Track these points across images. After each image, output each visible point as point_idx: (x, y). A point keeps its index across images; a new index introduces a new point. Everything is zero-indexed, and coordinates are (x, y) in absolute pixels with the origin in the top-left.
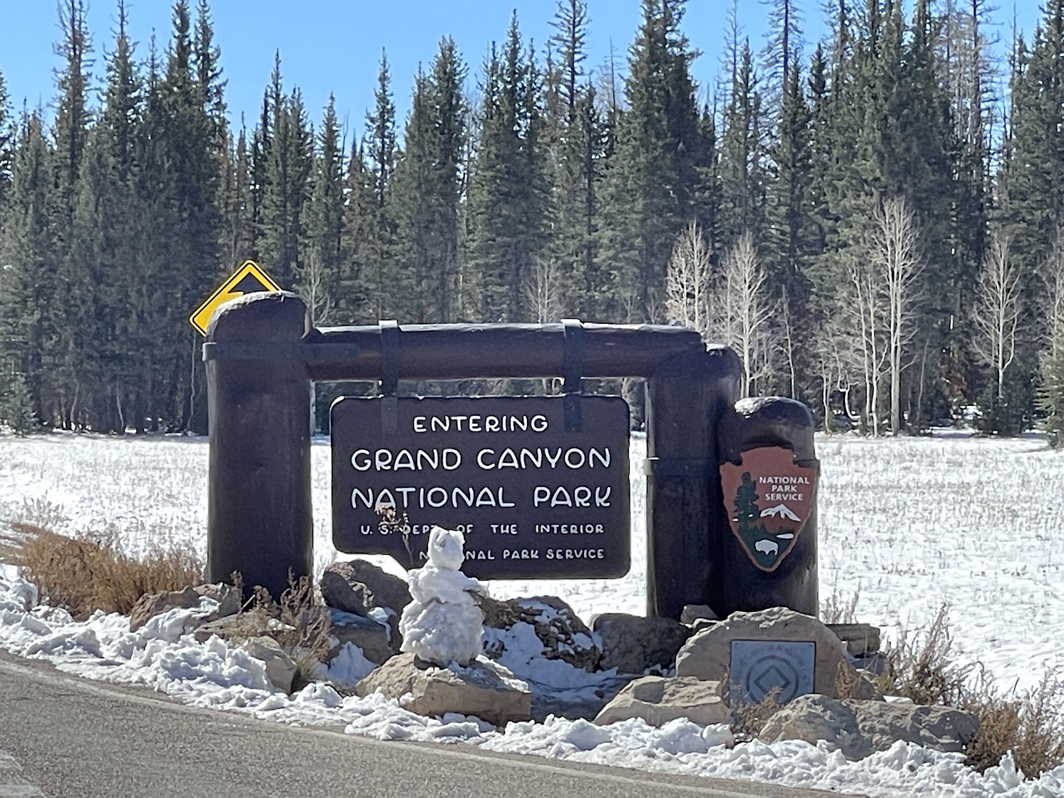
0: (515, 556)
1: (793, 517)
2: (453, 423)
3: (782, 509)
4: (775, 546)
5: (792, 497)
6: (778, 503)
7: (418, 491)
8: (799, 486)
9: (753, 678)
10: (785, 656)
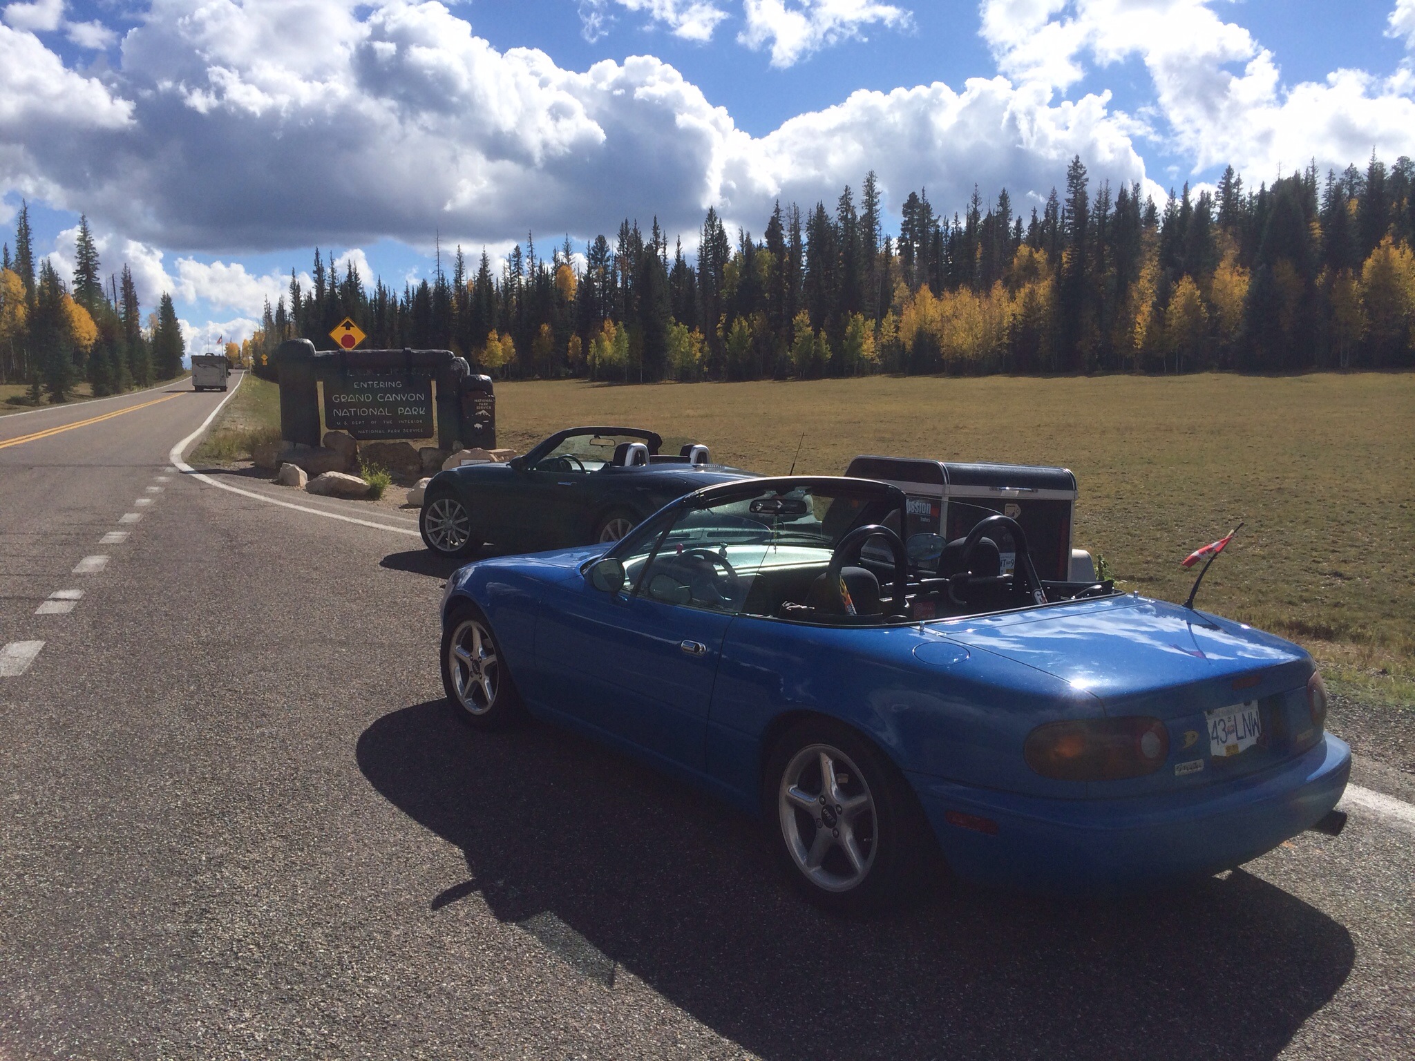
1: (487, 415)
2: (368, 384)
3: (484, 412)
4: (480, 425)
5: (487, 407)
6: (481, 410)
7: (357, 410)
8: (490, 403)
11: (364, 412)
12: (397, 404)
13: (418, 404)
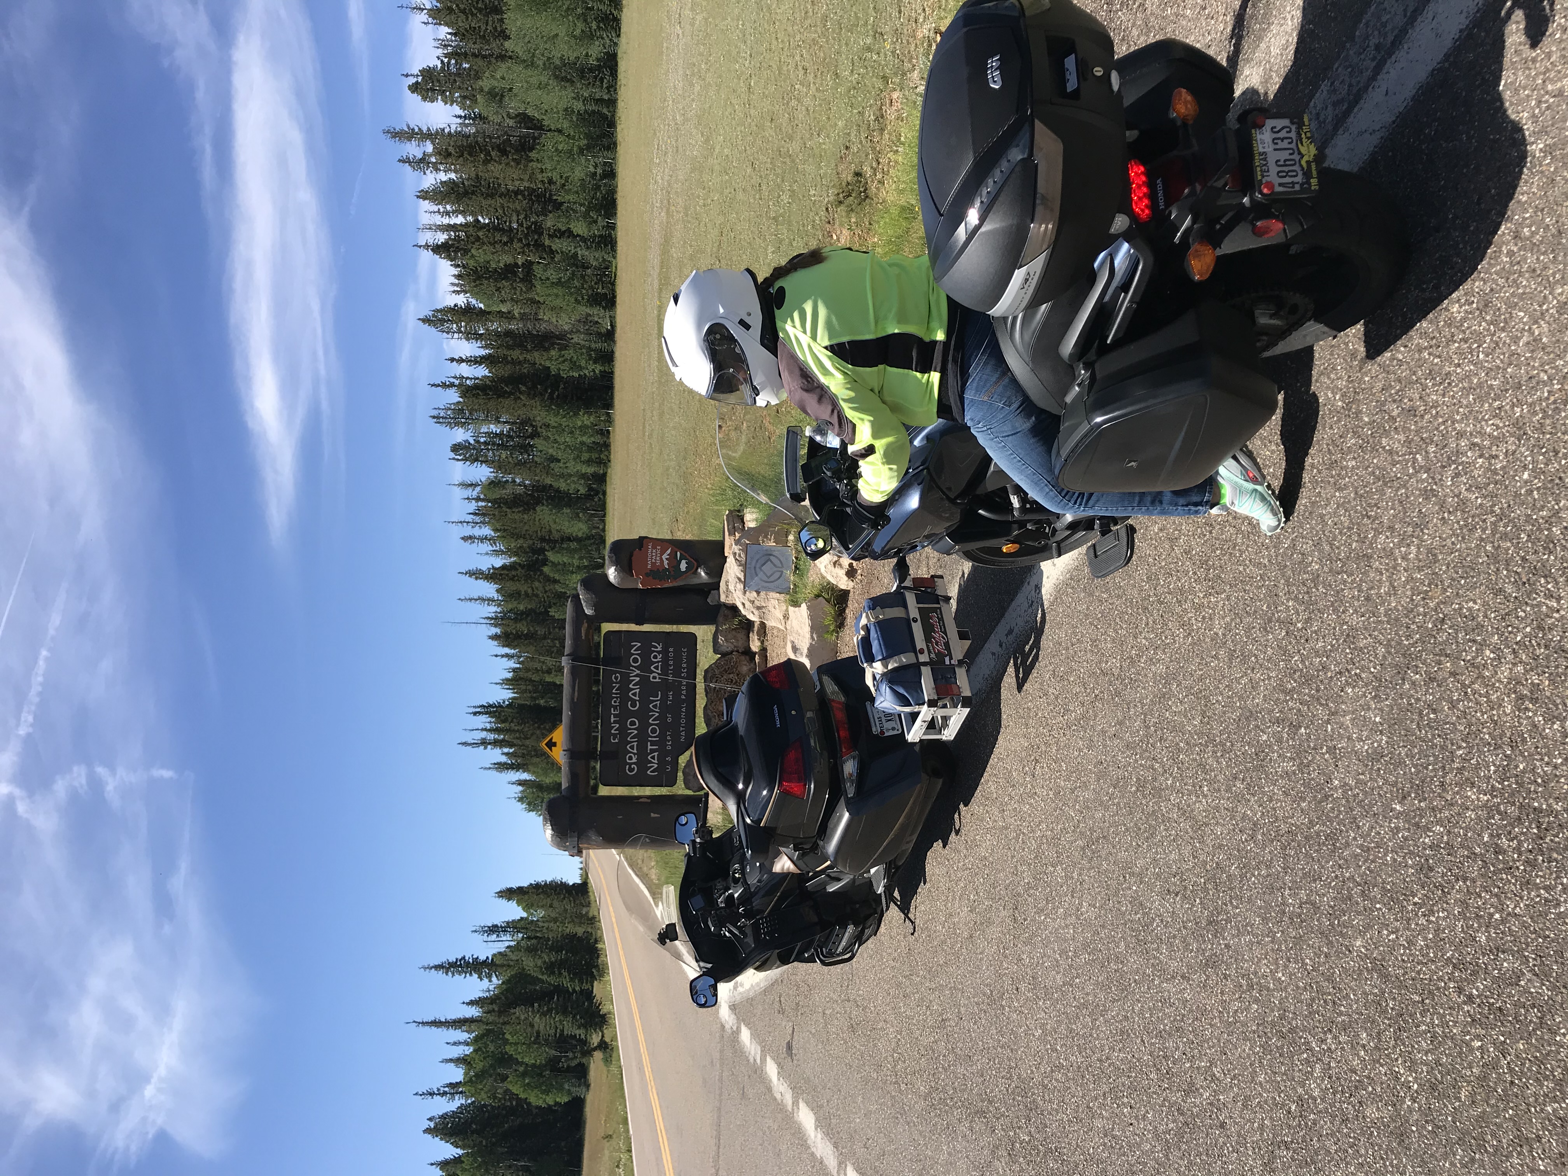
0: (684, 692)
1: (669, 551)
2: (615, 722)
3: (665, 556)
4: (684, 562)
5: (659, 552)
6: (661, 559)
7: (651, 741)
8: (653, 548)
9: (766, 579)
10: (755, 561)
11: (654, 731)
12: (644, 682)
13: (646, 653)
